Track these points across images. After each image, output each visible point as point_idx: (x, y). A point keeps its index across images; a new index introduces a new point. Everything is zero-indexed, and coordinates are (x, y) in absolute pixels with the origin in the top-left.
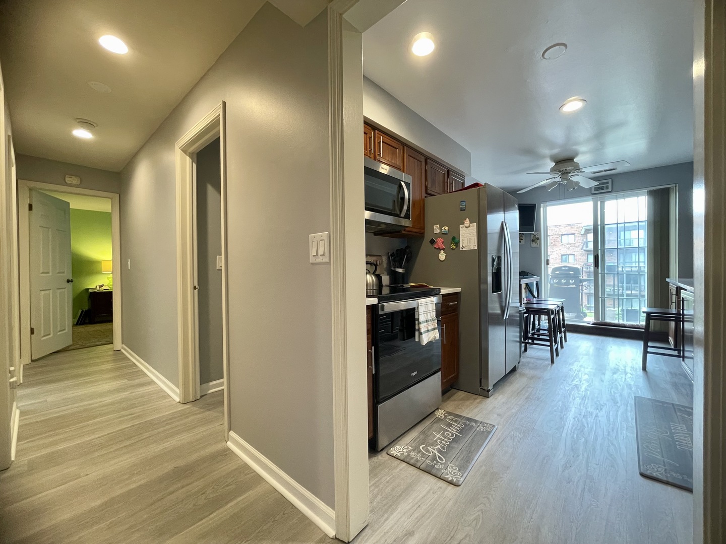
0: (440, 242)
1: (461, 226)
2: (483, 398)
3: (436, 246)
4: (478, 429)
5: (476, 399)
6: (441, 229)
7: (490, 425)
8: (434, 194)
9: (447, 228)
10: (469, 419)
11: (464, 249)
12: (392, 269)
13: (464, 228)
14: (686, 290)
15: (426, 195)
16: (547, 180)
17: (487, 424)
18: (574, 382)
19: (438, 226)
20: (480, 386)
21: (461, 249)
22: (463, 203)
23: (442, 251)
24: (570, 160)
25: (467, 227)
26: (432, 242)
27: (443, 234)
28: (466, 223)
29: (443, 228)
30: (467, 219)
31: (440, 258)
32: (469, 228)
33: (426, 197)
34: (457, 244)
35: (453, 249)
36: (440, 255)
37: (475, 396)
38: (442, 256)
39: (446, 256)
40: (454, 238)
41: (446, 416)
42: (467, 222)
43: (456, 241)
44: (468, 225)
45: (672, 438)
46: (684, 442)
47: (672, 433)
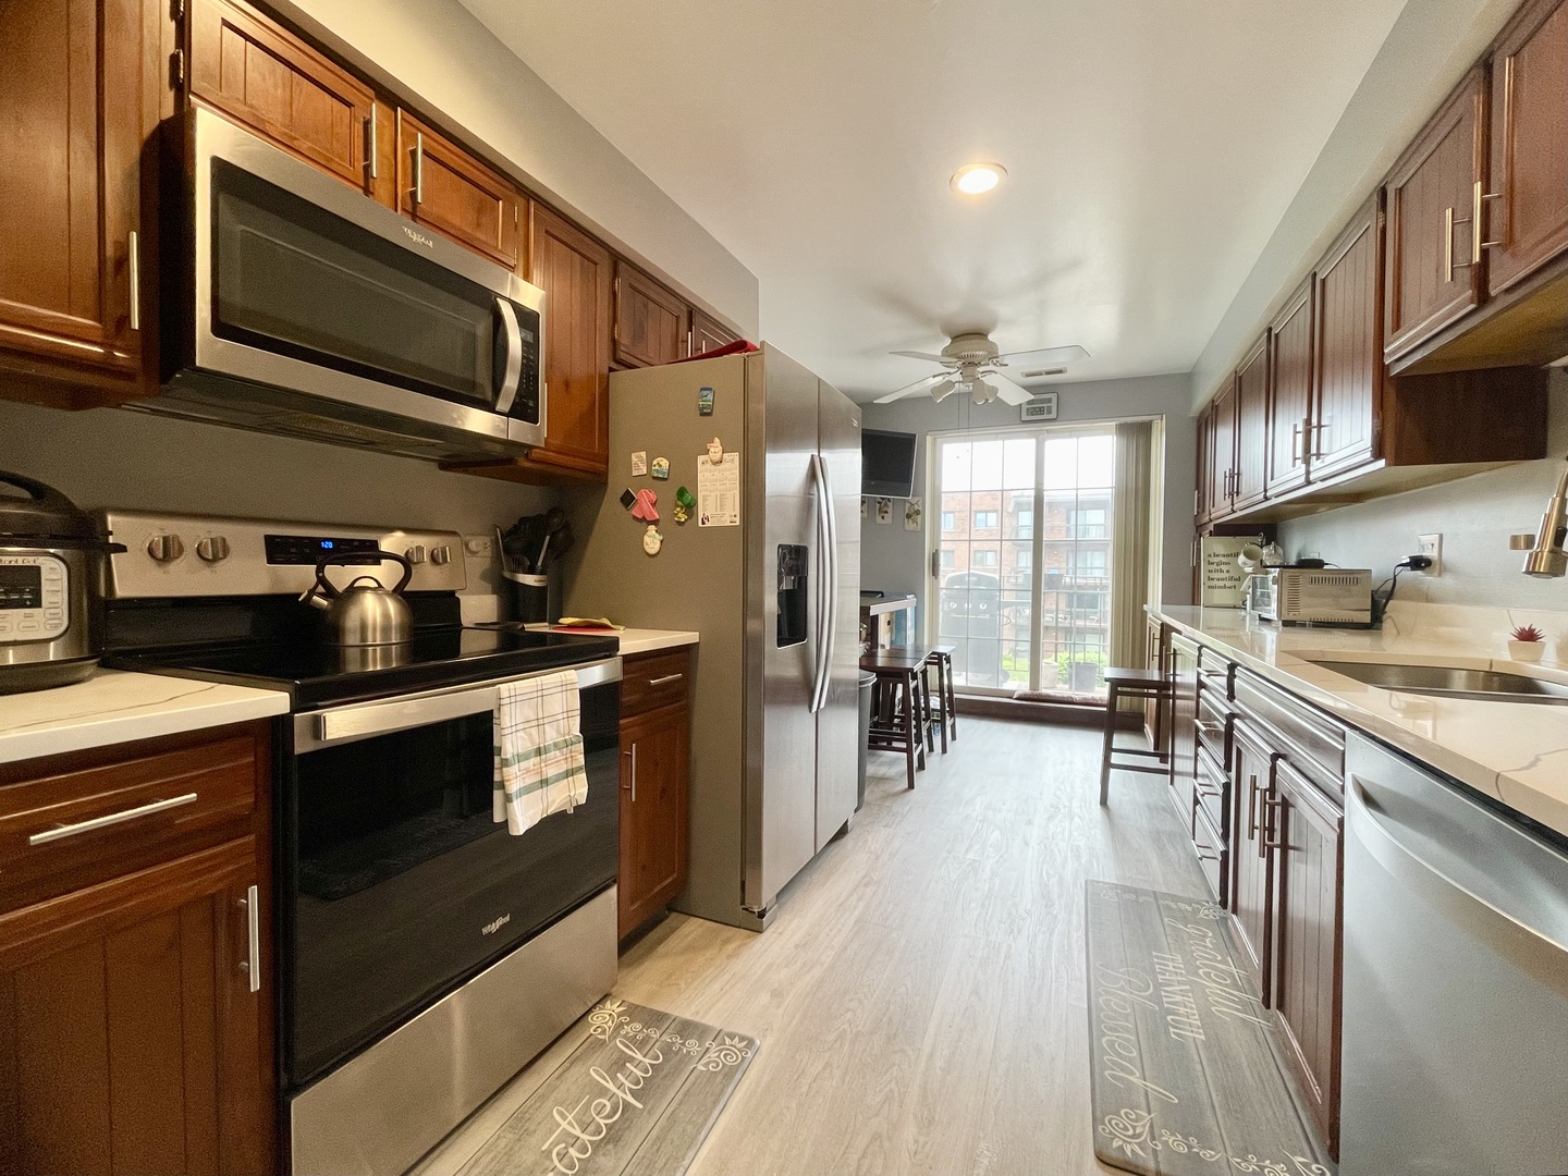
0: (644, 498)
1: (701, 459)
2: (749, 937)
3: (636, 512)
4: (700, 1067)
5: (727, 941)
6: (649, 466)
7: (742, 1039)
8: (635, 362)
9: (665, 463)
11: (708, 524)
12: (507, 574)
13: (709, 465)
14: (1179, 633)
15: (614, 366)
16: (934, 376)
17: (732, 1036)
18: (970, 856)
19: (643, 454)
20: (743, 903)
21: (700, 525)
22: (705, 393)
23: (652, 528)
24: (980, 334)
25: (715, 463)
26: (628, 499)
27: (654, 478)
28: (712, 450)
29: (655, 462)
30: (717, 440)
31: (646, 548)
32: (722, 466)
33: (611, 370)
34: (690, 508)
35: (680, 523)
36: (646, 538)
37: (729, 931)
38: (652, 541)
39: (662, 541)
40: (681, 493)
41: (621, 1024)
42: (716, 448)
43: (686, 499)
44: (717, 457)
45: (1160, 1003)
46: (1182, 1010)
47: (1158, 986)
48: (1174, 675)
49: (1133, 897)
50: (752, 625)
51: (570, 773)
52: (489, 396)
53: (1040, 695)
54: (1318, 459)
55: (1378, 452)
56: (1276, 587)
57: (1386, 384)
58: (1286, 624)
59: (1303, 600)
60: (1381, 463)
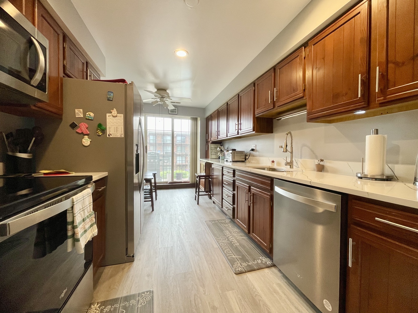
0: (83, 127)
1: (108, 115)
2: (130, 264)
3: (78, 130)
4: (139, 306)
6: (84, 114)
7: (147, 292)
8: (72, 76)
9: (92, 114)
10: (127, 299)
11: (111, 136)
12: (10, 153)
13: (111, 117)
14: (214, 164)
15: (64, 76)
16: (152, 99)
17: (144, 293)
19: (81, 110)
20: (126, 255)
21: (108, 136)
22: (110, 93)
23: (86, 137)
24: (165, 90)
25: (114, 117)
26: (73, 126)
27: (87, 119)
28: (113, 112)
29: (87, 114)
30: (115, 109)
31: (84, 144)
32: (116, 118)
33: (64, 77)
34: (104, 131)
35: (99, 136)
36: (83, 140)
37: (123, 266)
38: (86, 141)
39: (91, 142)
40: (100, 125)
42: (114, 112)
43: (102, 127)
44: (115, 115)
45: (230, 241)
46: (233, 241)
47: (227, 238)
48: (213, 173)
49: (214, 222)
50: (129, 168)
51: (92, 226)
52: (27, 78)
53: (174, 182)
54: (240, 130)
55: (254, 130)
56: (231, 154)
57: (255, 118)
58: (233, 161)
59: (236, 157)
60: (254, 132)
